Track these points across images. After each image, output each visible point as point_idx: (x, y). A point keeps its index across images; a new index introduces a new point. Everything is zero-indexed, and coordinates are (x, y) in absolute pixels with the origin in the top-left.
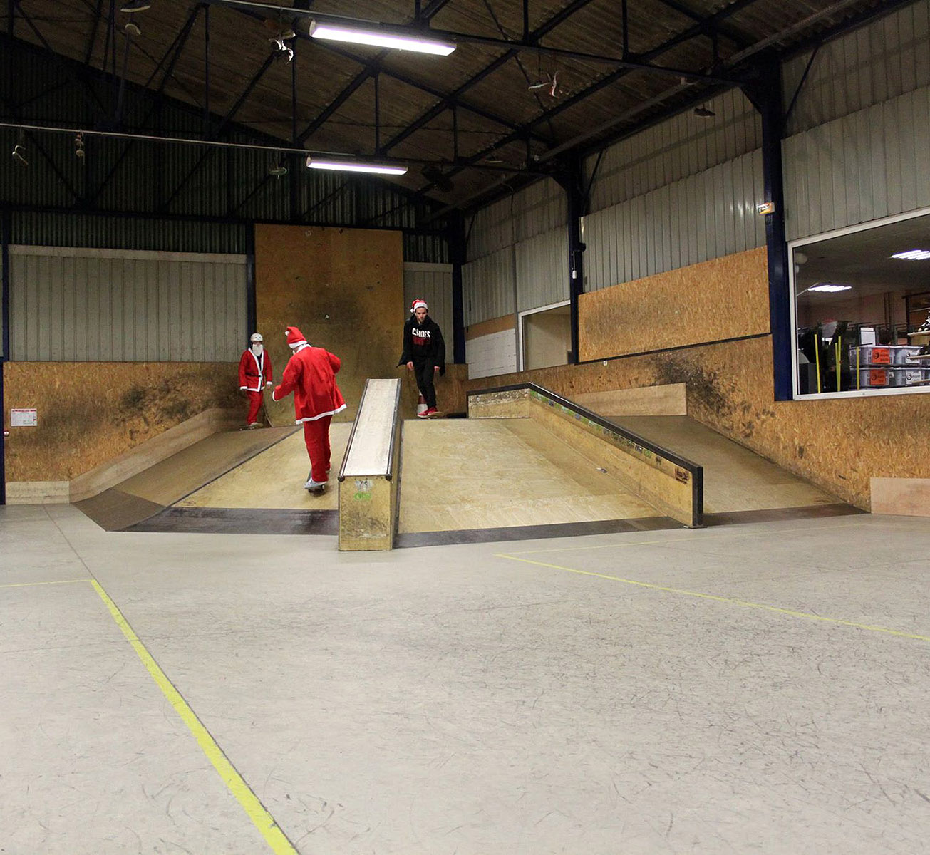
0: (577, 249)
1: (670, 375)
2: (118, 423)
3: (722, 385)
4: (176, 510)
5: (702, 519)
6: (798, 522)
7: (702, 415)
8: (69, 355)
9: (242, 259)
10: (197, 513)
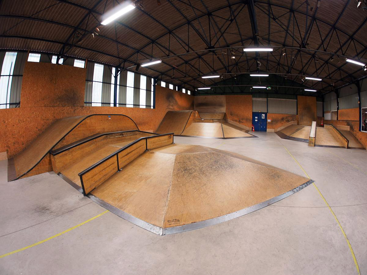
0: (338, 103)
1: (348, 125)
2: (281, 122)
3: (354, 127)
4: (290, 137)
5: (348, 148)
6: (359, 150)
7: (351, 131)
8: (275, 113)
9: (296, 100)
10: (292, 137)
